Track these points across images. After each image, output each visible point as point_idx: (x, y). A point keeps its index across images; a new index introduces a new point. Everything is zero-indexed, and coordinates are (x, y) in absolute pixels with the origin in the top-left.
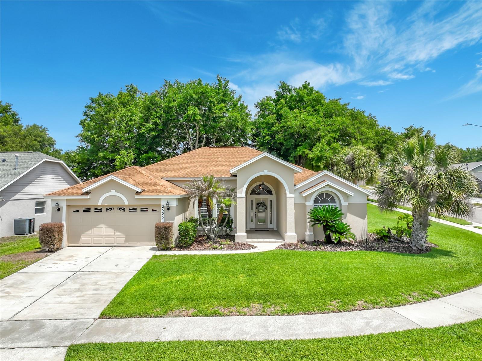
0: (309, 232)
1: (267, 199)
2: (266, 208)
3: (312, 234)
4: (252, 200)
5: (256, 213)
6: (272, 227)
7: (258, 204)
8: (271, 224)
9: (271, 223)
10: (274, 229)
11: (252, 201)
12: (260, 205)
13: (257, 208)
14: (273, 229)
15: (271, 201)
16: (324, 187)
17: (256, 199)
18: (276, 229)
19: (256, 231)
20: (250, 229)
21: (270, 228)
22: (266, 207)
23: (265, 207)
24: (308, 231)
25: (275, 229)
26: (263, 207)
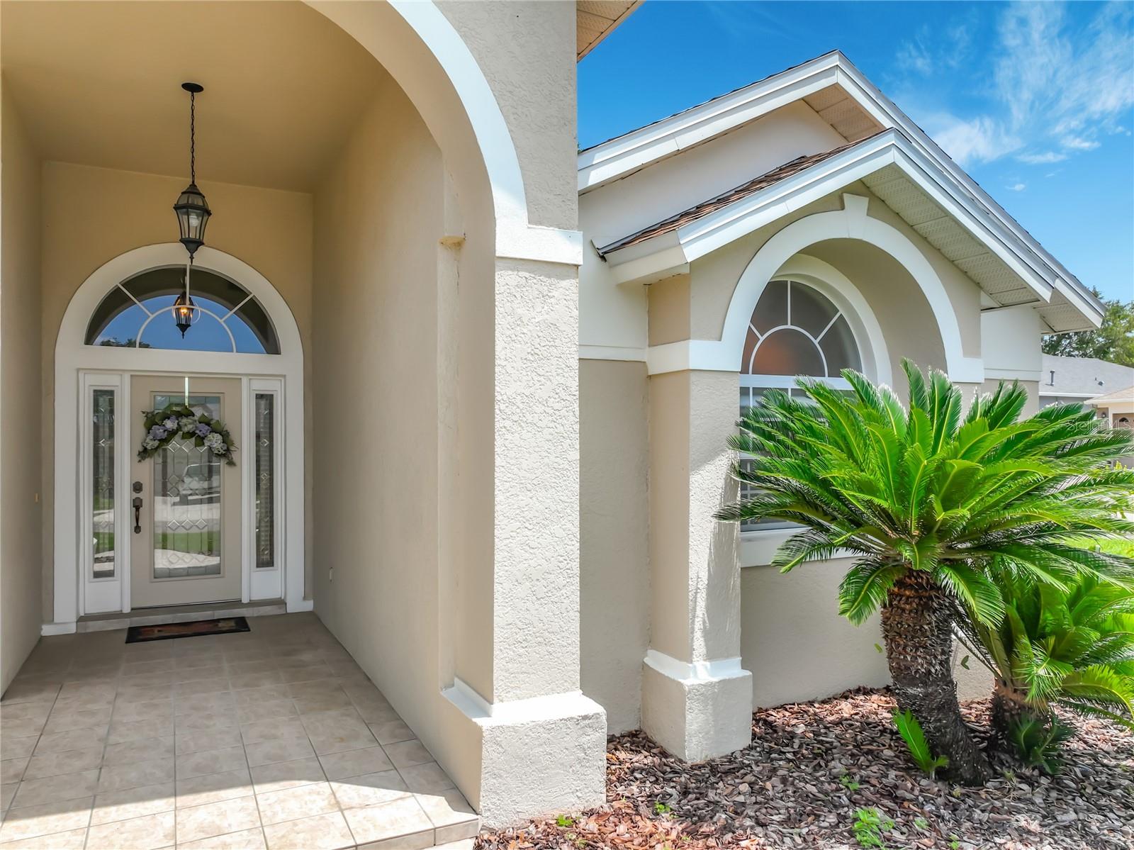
0: (711, 655)
1: (235, 379)
2: (227, 454)
3: (733, 669)
4: (104, 382)
5: (137, 487)
6: (275, 593)
7: (152, 421)
8: (265, 573)
9: (265, 559)
10: (291, 608)
11: (103, 401)
12: (170, 424)
13: (144, 453)
14: (281, 602)
15: (265, 400)
16: (835, 201)
17: (136, 377)
18: (309, 606)
19: (135, 635)
20: (81, 619)
21: (256, 597)
22: (225, 436)
23: (215, 441)
24: (699, 643)
25: (298, 603)
26: (200, 441)
